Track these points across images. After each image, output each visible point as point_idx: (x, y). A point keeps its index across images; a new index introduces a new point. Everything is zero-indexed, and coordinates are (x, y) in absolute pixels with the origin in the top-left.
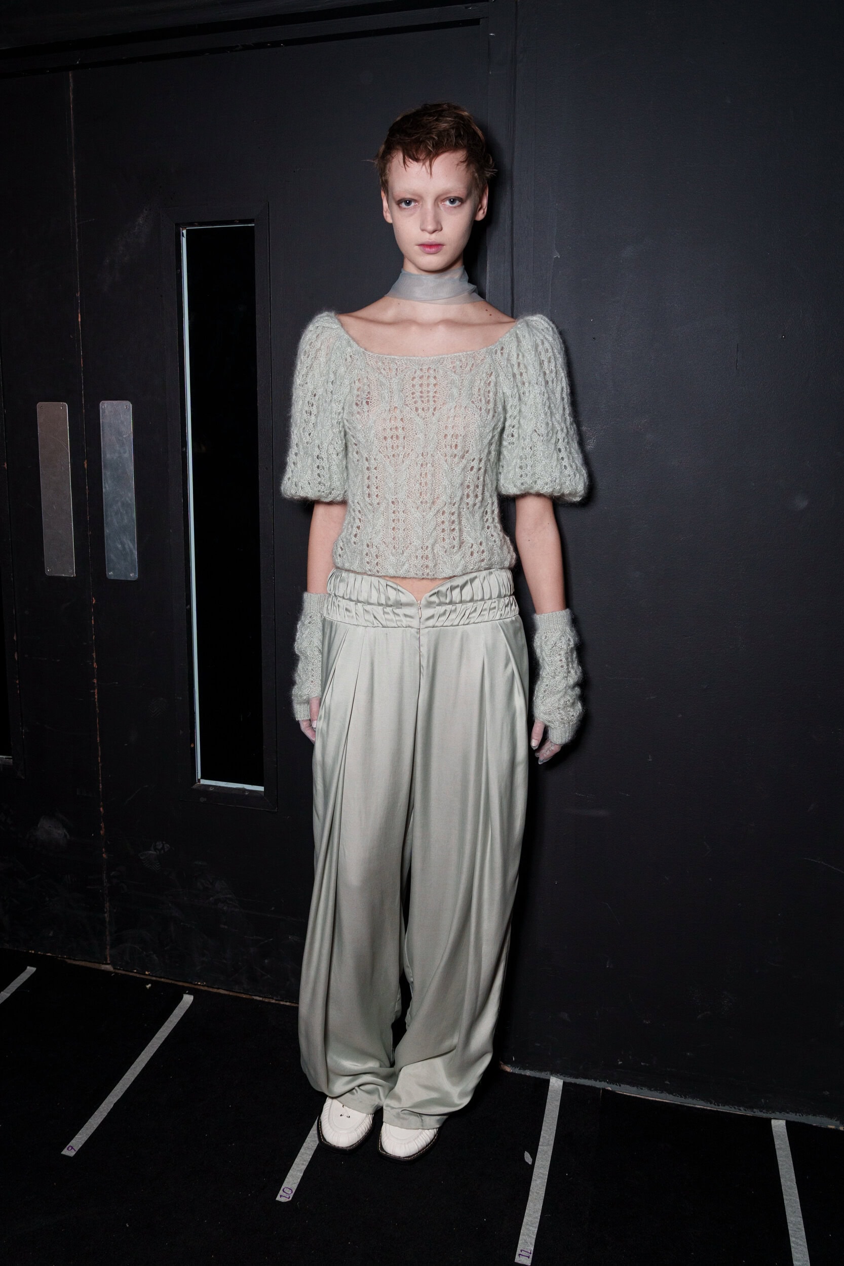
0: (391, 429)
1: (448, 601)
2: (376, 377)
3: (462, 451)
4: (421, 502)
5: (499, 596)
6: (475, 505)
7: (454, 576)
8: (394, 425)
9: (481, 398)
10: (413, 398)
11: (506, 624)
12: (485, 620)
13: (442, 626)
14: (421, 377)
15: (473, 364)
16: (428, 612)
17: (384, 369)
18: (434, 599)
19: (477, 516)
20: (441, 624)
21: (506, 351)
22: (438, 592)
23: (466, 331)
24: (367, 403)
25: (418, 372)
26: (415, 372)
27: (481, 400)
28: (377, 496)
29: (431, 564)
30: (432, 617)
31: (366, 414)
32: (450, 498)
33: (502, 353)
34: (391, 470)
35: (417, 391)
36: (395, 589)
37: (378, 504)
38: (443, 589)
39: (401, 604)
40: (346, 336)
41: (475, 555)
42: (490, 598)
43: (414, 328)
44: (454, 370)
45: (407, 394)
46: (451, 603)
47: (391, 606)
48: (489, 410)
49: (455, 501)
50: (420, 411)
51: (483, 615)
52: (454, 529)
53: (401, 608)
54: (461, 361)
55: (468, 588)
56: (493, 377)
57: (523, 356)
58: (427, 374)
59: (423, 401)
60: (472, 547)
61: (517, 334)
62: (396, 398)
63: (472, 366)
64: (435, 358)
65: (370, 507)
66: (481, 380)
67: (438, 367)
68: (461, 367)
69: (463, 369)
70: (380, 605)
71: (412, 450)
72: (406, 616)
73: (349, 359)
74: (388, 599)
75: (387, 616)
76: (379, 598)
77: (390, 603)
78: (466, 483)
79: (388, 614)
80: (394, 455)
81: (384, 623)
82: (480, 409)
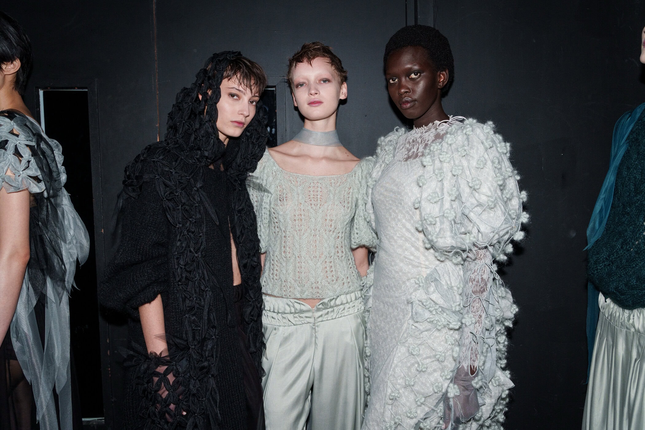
0: (298, 215)
1: (329, 307)
2: (289, 186)
3: (334, 228)
4: (314, 257)
6: (342, 256)
8: (299, 213)
10: (309, 198)
12: (350, 314)
14: (314, 187)
15: (341, 182)
16: (320, 313)
17: (293, 181)
18: (321, 306)
19: (344, 262)
20: (326, 319)
22: (323, 302)
23: (337, 164)
24: (286, 200)
25: (312, 184)
26: (310, 184)
27: (345, 202)
28: (289, 252)
29: (320, 291)
30: (321, 316)
31: (285, 206)
32: (329, 254)
33: (356, 177)
34: (297, 238)
35: (311, 195)
36: (300, 304)
37: (289, 257)
38: (326, 301)
39: (304, 311)
40: (272, 160)
42: (351, 301)
43: (309, 160)
44: (331, 185)
45: (306, 196)
46: (331, 307)
47: (298, 313)
48: (349, 207)
49: (331, 255)
50: (313, 205)
52: (332, 271)
53: (303, 313)
54: (335, 180)
55: (339, 299)
56: (351, 190)
58: (317, 185)
59: (314, 200)
60: (343, 280)
62: (300, 198)
64: (321, 177)
65: (285, 259)
66: (345, 191)
67: (323, 183)
68: (334, 183)
69: (336, 184)
70: (291, 313)
71: (308, 227)
72: (306, 317)
73: (274, 173)
74: (296, 309)
75: (296, 319)
76: (290, 309)
77: (297, 311)
78: (336, 246)
79: (296, 317)
80: (299, 230)
81: (294, 323)
82: (344, 207)
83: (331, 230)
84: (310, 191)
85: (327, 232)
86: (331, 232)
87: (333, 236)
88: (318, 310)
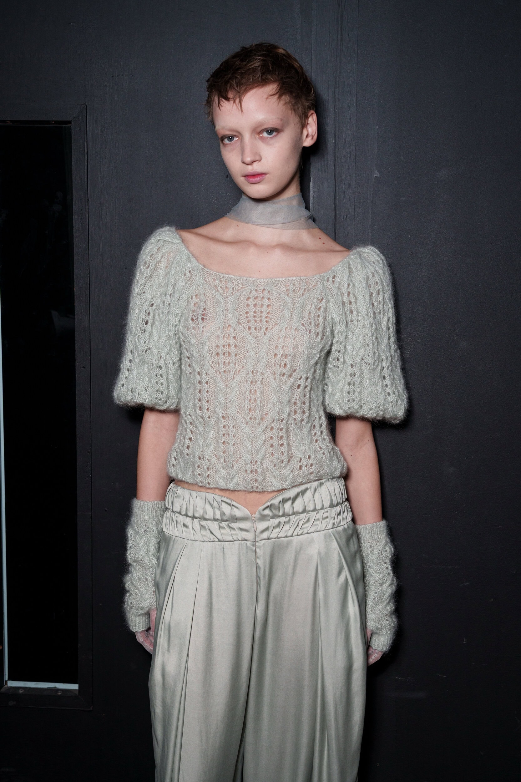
0: (224, 346)
1: (281, 513)
2: (212, 294)
3: (290, 370)
4: (251, 418)
5: (332, 506)
6: (302, 420)
7: (283, 489)
8: (226, 342)
9: (311, 322)
10: (247, 317)
11: (338, 532)
12: (318, 530)
13: (277, 538)
14: (256, 298)
15: (305, 289)
16: (262, 525)
17: (221, 287)
18: (267, 512)
19: (305, 431)
20: (276, 536)
21: (337, 280)
22: (271, 505)
23: (301, 256)
24: (203, 319)
25: (254, 293)
26: (250, 293)
27: (310, 323)
28: (208, 409)
29: (260, 479)
30: (267, 529)
31: (201, 330)
32: (279, 414)
33: (333, 281)
34: (222, 385)
35: (251, 311)
36: (229, 504)
37: (209, 417)
38: (276, 501)
39: (236, 519)
40: (186, 252)
41: (304, 468)
42: (322, 508)
43: (252, 250)
44: (287, 293)
45: (241, 313)
46: (284, 515)
47: (226, 521)
48: (318, 333)
49: (283, 417)
50: (253, 330)
51: (316, 525)
52: (282, 444)
53: (236, 522)
54: (294, 285)
55: (299, 501)
56: (323, 303)
57: (354, 286)
58: (261, 295)
59: (255, 321)
60: (300, 461)
61: (349, 265)
62: (230, 316)
63: (304, 291)
64: (270, 280)
65: (201, 420)
66: (312, 304)
67: (272, 290)
68: (294, 290)
69: (296, 293)
70: (215, 520)
71: (243, 367)
72: (241, 529)
73: (188, 275)
74: (223, 514)
75: (222, 531)
76: (214, 513)
77: (225, 518)
78: (293, 400)
79: (223, 528)
80: (225, 371)
81: (220, 537)
82: (310, 332)
83: (284, 374)
84: (248, 305)
85: (278, 378)
86: (285, 376)
87: (289, 383)
88: (263, 518)
